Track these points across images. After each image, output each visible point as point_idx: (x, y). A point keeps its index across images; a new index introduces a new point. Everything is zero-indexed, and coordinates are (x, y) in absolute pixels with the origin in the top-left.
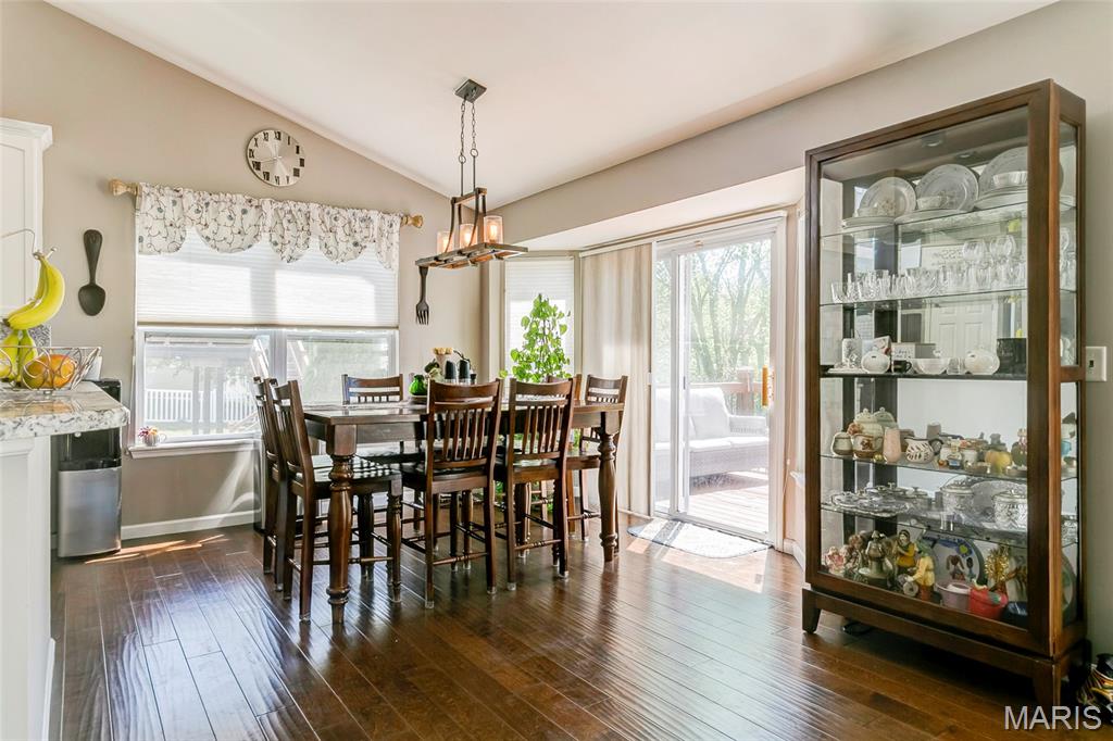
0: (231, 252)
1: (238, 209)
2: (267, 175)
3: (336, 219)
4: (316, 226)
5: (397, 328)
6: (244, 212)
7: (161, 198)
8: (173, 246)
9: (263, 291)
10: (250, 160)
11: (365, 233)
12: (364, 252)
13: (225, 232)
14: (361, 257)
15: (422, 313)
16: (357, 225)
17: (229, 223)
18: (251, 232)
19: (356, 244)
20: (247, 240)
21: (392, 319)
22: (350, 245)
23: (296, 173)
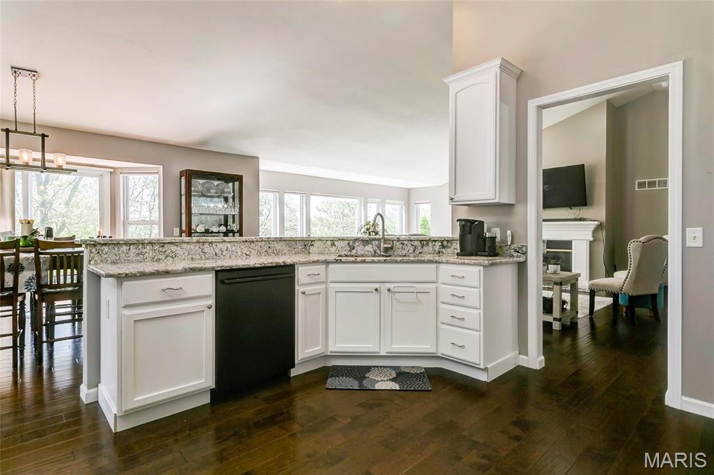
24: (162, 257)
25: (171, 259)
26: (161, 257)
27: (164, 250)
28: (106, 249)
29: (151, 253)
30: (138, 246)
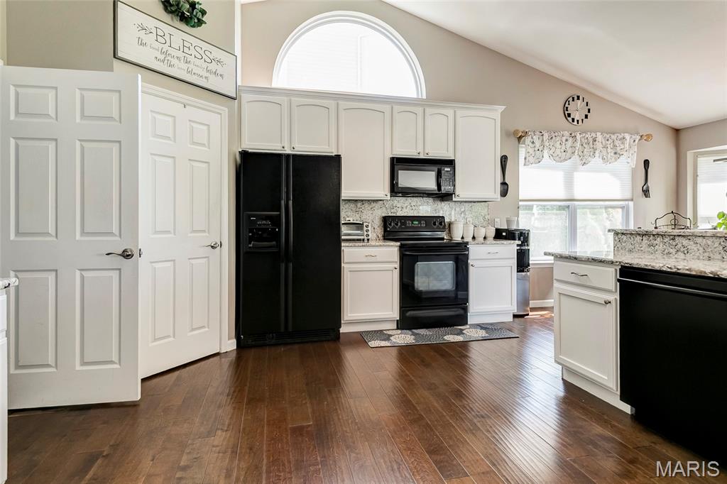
0: (561, 162)
1: (564, 139)
2: (573, 120)
3: (608, 140)
4: (599, 145)
5: (632, 200)
6: (567, 140)
7: (534, 137)
8: (538, 161)
9: (569, 183)
10: (566, 112)
11: (622, 147)
12: (622, 158)
13: (558, 152)
14: (619, 160)
15: (646, 193)
16: (617, 143)
17: (560, 147)
18: (570, 151)
19: (615, 153)
20: (568, 155)
21: (628, 196)
22: (612, 154)
23: (586, 116)
24: (673, 251)
25: (682, 254)
26: (671, 250)
27: (674, 244)
28: (624, 238)
29: (661, 245)
30: (650, 237)
